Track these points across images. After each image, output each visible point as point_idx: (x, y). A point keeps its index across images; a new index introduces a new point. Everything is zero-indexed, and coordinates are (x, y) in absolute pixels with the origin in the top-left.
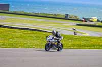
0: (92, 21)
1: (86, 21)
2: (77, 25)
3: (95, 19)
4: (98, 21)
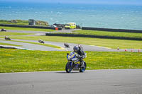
2: (47, 35)
3: (73, 25)
4: (78, 27)
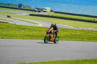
0: (45, 12)
1: (39, 12)
3: (48, 9)
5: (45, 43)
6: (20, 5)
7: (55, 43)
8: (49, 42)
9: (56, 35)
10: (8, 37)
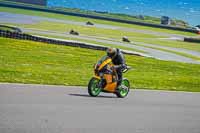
2: (186, 40)
5: (92, 95)
6: (165, 20)
7: (119, 96)
8: (102, 94)
9: (120, 77)
10: (140, 85)
